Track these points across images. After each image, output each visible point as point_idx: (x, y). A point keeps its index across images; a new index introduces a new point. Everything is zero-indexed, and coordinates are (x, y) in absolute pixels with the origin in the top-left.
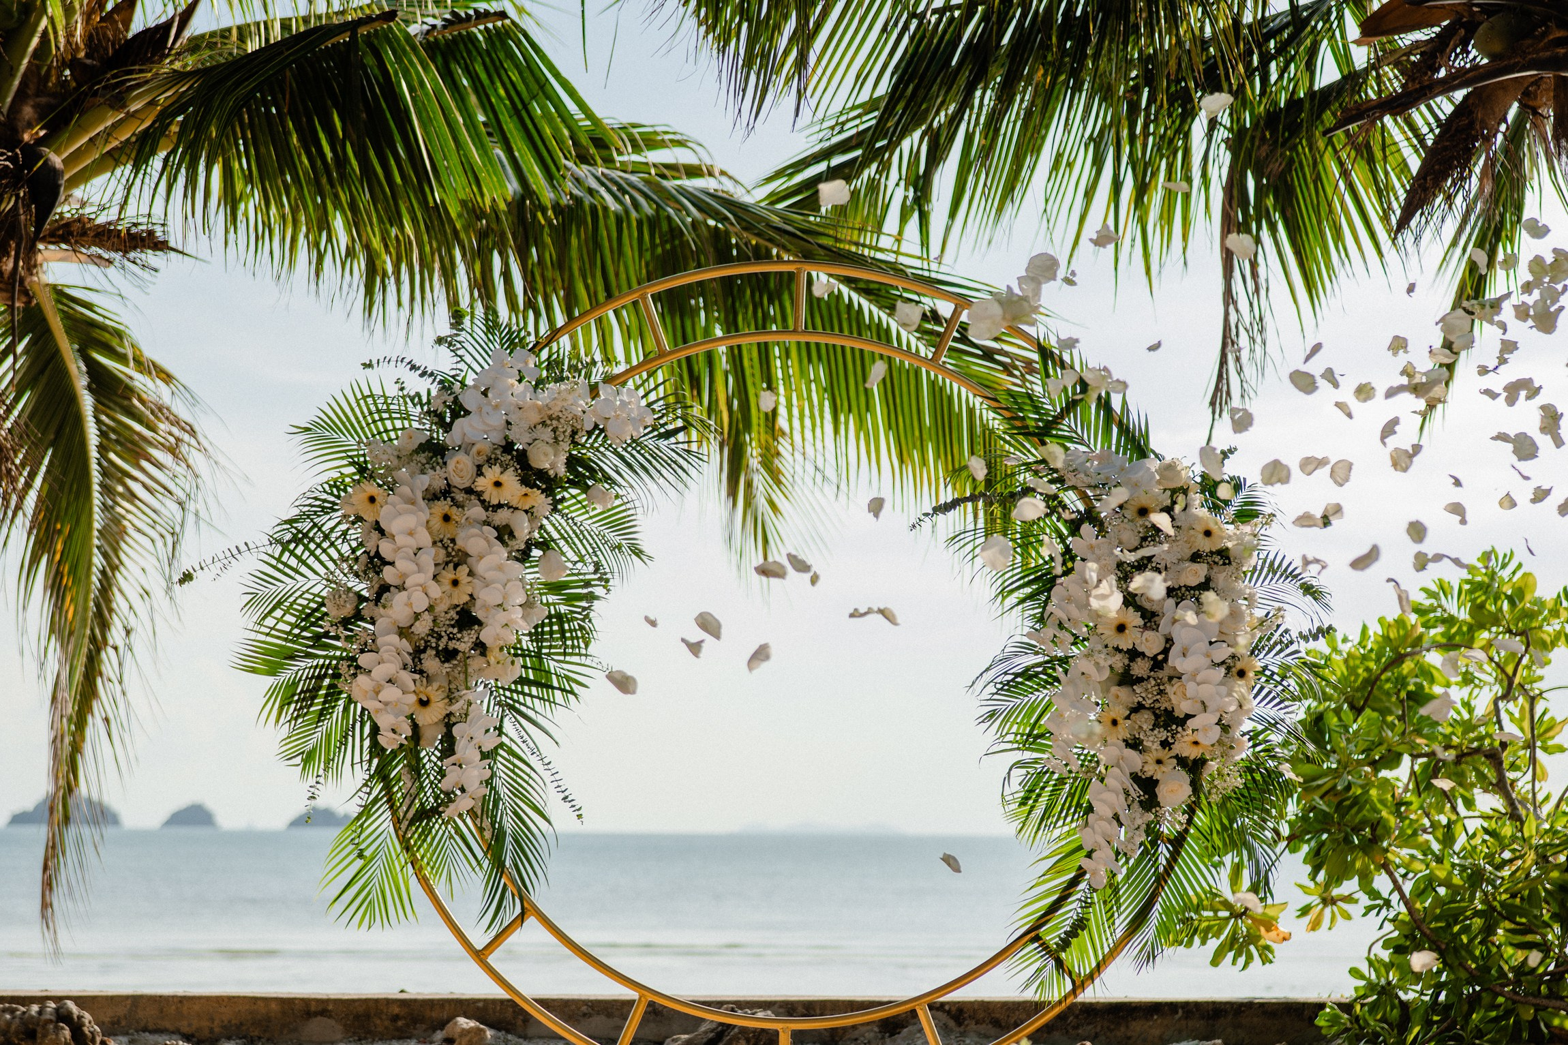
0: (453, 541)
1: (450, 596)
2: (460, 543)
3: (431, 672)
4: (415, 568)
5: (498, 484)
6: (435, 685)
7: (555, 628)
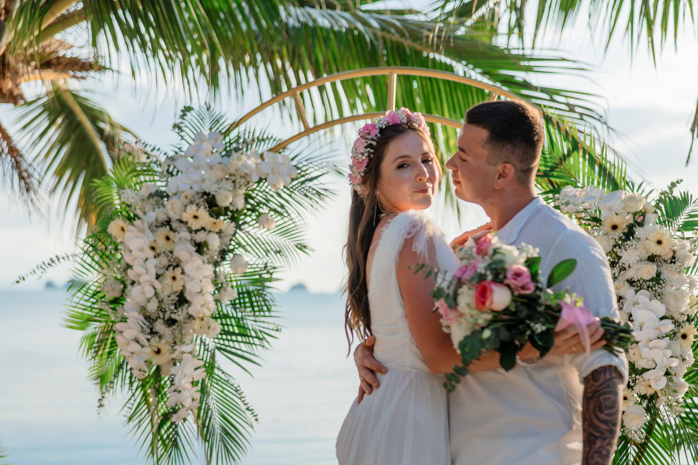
0: (171, 252)
1: (172, 287)
2: (176, 254)
3: (161, 333)
4: (144, 271)
5: (196, 217)
6: (163, 341)
7: (247, 300)
